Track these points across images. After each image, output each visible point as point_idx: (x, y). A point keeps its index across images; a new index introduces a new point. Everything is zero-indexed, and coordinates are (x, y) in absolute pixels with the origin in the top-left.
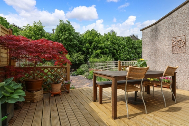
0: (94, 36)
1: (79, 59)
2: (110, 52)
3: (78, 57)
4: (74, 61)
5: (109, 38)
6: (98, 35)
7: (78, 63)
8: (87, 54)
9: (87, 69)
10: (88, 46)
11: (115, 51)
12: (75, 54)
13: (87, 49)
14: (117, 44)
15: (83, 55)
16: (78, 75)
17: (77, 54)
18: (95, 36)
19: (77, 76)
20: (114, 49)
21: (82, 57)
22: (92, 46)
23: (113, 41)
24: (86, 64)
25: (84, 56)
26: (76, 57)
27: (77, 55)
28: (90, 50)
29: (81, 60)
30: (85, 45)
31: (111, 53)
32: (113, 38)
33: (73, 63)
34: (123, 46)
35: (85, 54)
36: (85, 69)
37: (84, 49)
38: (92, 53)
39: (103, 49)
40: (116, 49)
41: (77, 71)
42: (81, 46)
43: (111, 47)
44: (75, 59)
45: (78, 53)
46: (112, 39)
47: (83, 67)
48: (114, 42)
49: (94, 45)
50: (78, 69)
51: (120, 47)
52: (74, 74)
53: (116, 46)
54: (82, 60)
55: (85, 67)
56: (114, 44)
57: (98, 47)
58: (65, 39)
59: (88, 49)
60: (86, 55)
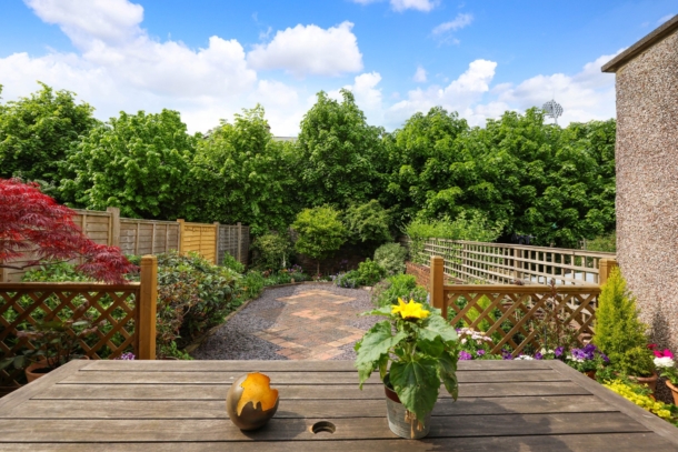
0: (437, 133)
1: (367, 226)
2: (505, 197)
3: (364, 219)
4: (350, 233)
5: (503, 137)
6: (454, 128)
7: (364, 239)
8: (402, 204)
9: (397, 264)
10: (409, 175)
11: (531, 189)
12: (357, 207)
13: (402, 187)
14: (543, 157)
15: (388, 210)
16: (362, 284)
17: (364, 206)
18: (441, 132)
19: (356, 287)
20: (525, 181)
21: (380, 218)
22: (424, 175)
23: (523, 148)
24: (399, 244)
25: (389, 214)
26: (359, 219)
27: (363, 211)
28: (413, 190)
29: (375, 228)
30: (398, 172)
31: (511, 197)
32: (523, 134)
33: (350, 238)
34: (572, 167)
35: (397, 206)
36: (389, 265)
37: (392, 187)
38: (423, 200)
39: (473, 182)
40: (536, 183)
41: (360, 270)
42: (382, 176)
43: (509, 172)
44: (355, 226)
45: (369, 204)
46: (520, 138)
47: (382, 257)
48: (527, 151)
49: (432, 168)
50: (362, 263)
51: (557, 169)
52: (349, 281)
53: (536, 169)
54: (382, 229)
55: (393, 255)
56: (528, 158)
57: (449, 175)
58: (324, 155)
59: (405, 185)
60: (400, 210)
